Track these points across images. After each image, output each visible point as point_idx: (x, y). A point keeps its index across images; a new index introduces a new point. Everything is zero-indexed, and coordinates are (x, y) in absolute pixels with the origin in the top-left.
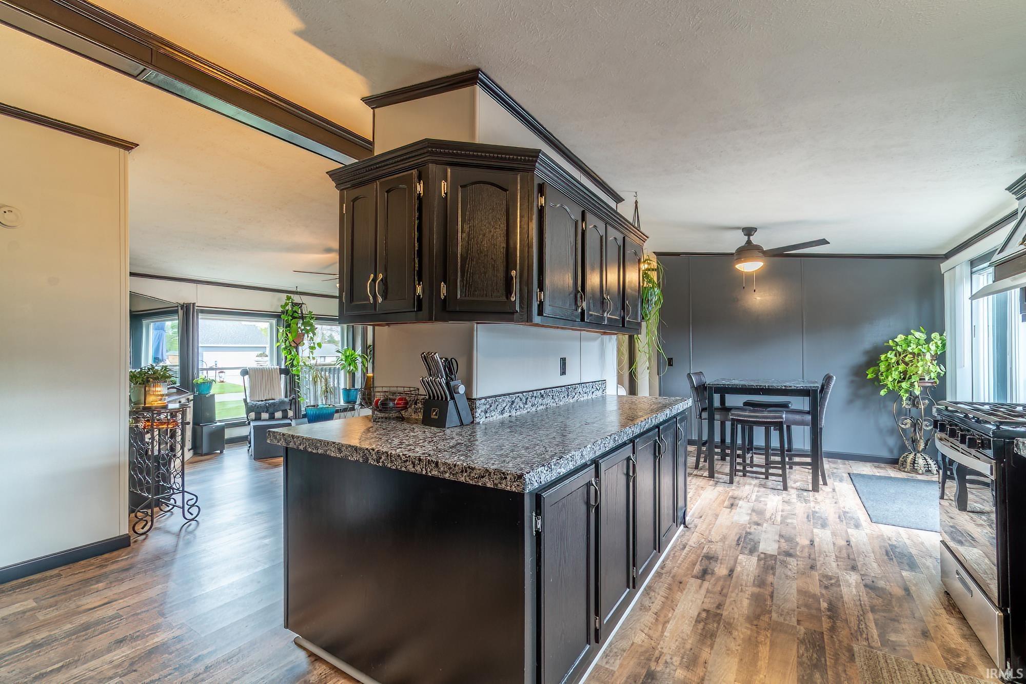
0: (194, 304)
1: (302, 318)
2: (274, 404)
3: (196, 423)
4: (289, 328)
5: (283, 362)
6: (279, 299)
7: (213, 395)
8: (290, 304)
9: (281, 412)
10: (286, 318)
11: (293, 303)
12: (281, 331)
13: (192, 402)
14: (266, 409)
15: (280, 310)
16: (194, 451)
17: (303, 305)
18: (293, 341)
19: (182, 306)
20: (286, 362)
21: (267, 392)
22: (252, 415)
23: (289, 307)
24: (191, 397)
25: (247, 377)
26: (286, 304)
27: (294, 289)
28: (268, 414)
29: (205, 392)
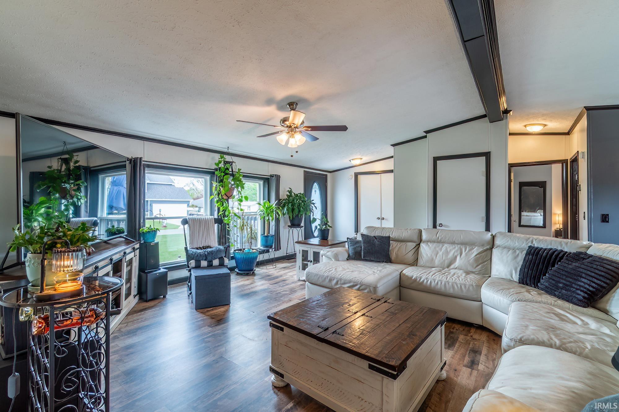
0: (141, 158)
1: (233, 175)
2: (212, 253)
3: (142, 270)
4: (221, 183)
5: (216, 213)
6: (213, 159)
7: (157, 244)
8: (223, 161)
9: (218, 259)
10: (220, 175)
11: (225, 161)
12: (214, 186)
13: (138, 250)
14: (205, 257)
15: (214, 167)
16: (139, 296)
17: (233, 163)
18: (225, 194)
19: (130, 160)
20: (218, 212)
21: (204, 239)
22: (193, 263)
23: (221, 165)
24: (137, 246)
25: (186, 226)
26: (220, 162)
27: (226, 150)
28: (207, 261)
29: (150, 241)
